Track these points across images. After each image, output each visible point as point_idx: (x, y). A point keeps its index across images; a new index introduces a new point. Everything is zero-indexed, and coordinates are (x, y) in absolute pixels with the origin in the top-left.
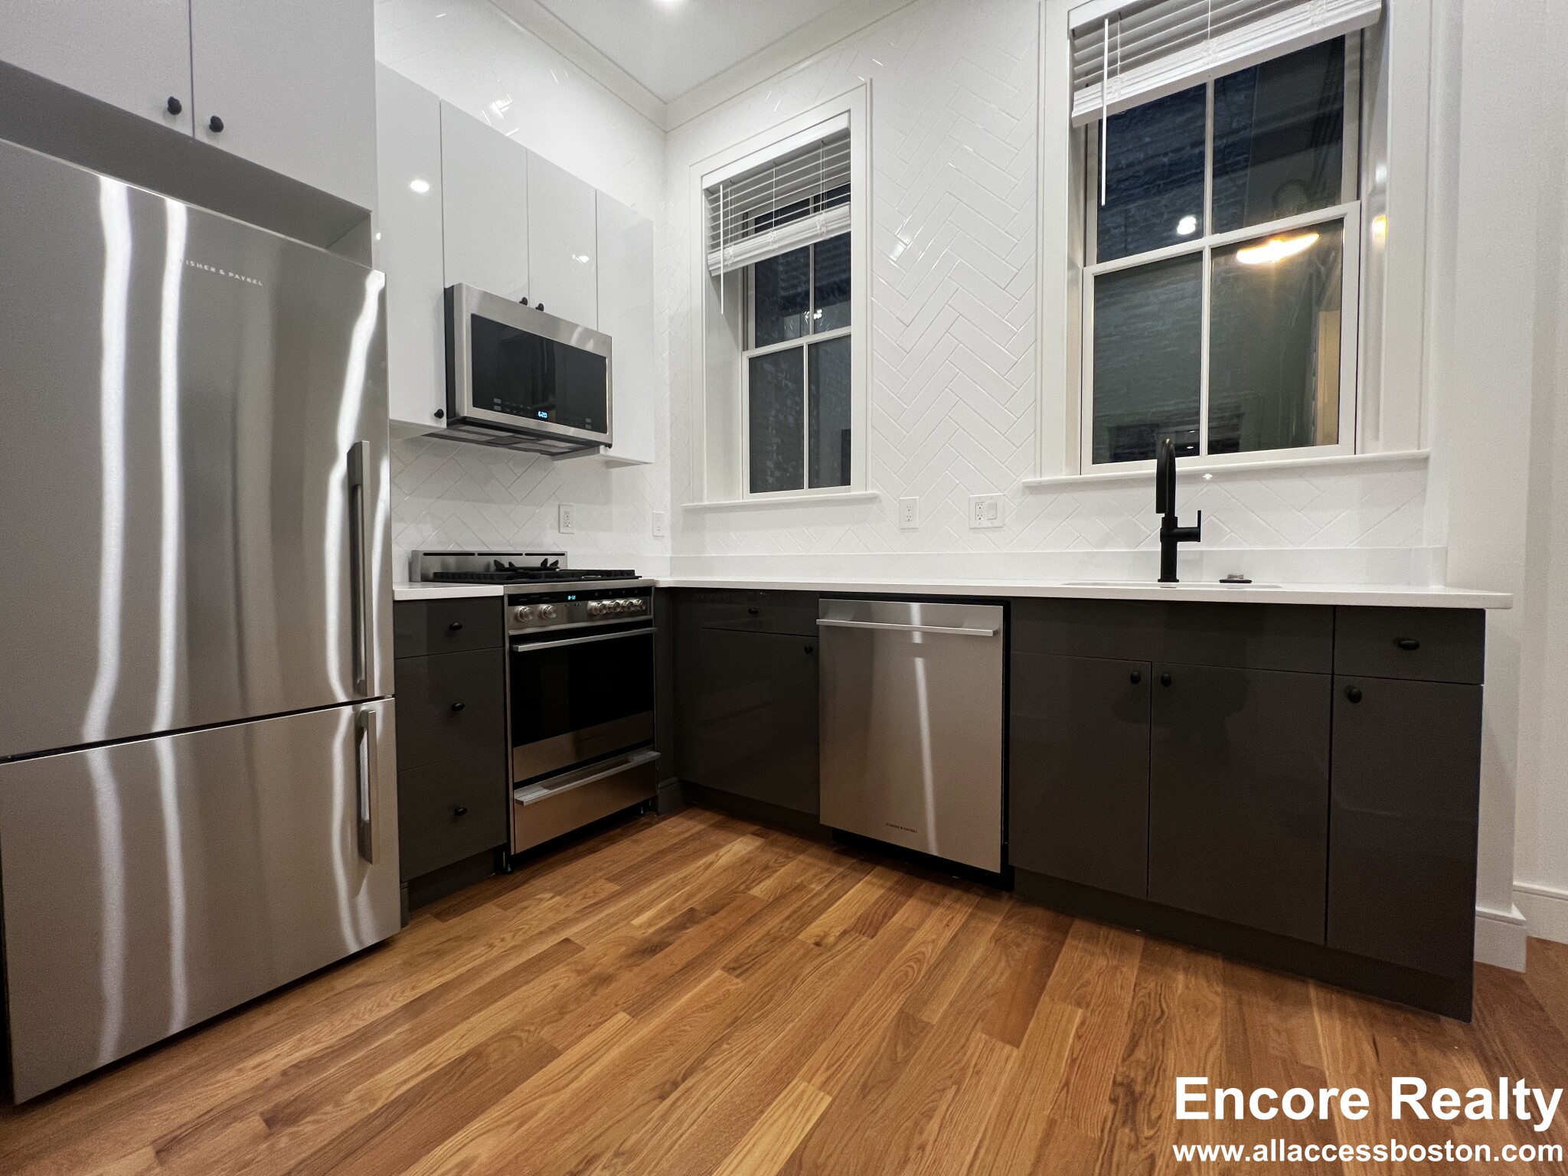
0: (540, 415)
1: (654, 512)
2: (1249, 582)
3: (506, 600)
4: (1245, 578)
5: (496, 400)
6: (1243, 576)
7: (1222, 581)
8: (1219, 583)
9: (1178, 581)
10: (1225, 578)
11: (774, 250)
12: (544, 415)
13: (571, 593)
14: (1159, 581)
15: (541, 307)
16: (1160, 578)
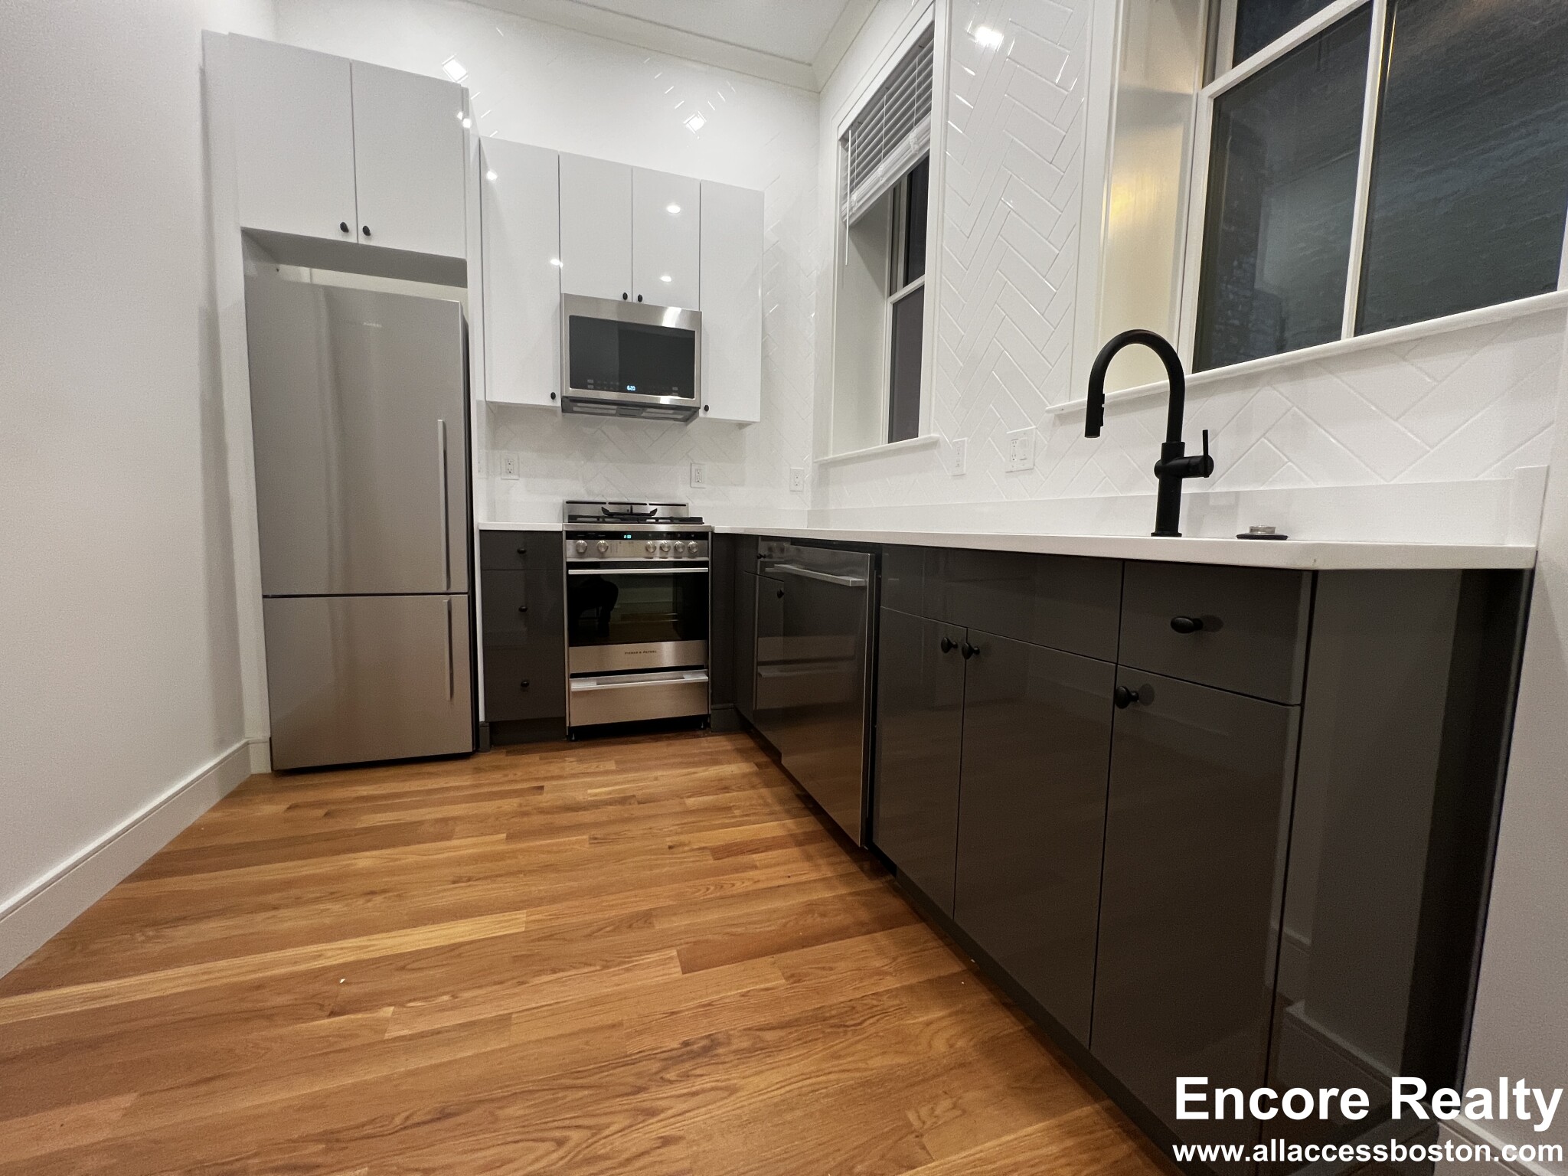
0: (628, 388)
1: (792, 468)
2: (1284, 538)
3: (564, 534)
4: (1277, 532)
5: (589, 381)
6: (1274, 528)
7: (1240, 537)
8: (1237, 540)
9: (1180, 535)
10: (1247, 531)
11: (883, 185)
12: (633, 388)
13: (626, 533)
14: (1153, 535)
15: (640, 298)
16: (1154, 531)
